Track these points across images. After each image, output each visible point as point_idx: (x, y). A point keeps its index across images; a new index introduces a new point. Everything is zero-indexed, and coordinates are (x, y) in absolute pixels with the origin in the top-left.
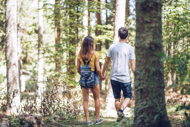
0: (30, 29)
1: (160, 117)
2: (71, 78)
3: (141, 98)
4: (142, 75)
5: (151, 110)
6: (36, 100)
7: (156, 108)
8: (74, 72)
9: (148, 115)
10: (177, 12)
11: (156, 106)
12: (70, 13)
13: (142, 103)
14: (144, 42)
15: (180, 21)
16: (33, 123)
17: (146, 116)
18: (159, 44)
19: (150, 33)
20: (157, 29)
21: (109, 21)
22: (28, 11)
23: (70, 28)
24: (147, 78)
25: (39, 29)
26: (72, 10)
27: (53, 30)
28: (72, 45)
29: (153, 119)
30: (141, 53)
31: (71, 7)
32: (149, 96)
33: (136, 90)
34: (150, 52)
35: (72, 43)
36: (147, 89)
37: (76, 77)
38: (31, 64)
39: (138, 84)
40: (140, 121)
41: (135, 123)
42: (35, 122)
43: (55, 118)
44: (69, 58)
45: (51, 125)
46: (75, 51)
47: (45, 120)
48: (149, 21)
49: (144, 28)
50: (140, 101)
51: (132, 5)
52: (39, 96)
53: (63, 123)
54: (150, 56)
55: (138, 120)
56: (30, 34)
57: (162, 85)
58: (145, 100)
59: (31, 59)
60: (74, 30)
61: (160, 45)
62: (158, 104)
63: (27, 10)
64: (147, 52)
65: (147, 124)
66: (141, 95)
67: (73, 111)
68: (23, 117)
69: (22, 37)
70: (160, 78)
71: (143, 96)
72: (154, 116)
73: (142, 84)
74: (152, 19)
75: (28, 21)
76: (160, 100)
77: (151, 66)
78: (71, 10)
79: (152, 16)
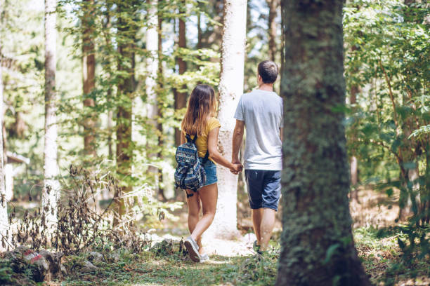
0: (24, 60)
1: (340, 249)
2: (123, 169)
3: (296, 208)
4: (299, 156)
5: (319, 235)
6: (46, 219)
7: (330, 230)
8: (128, 155)
9: (313, 245)
10: (361, 20)
11: (332, 226)
12: (121, 21)
13: (298, 220)
14: (304, 82)
15: (369, 41)
16: (43, 269)
17: (308, 250)
18: (336, 85)
19: (316, 61)
20: (333, 53)
21: (204, 40)
22: (21, 19)
23: (121, 56)
24: (309, 163)
25: (48, 58)
26: (125, 15)
27: (77, 61)
28: (125, 93)
29: (323, 256)
30: (297, 107)
31: (122, 8)
32: (314, 205)
33: (286, 189)
34: (316, 105)
35: (124, 90)
36: (310, 188)
37: (133, 167)
38: (27, 139)
39: (289, 176)
40: (294, 260)
41: (284, 265)
42: (46, 265)
43: (90, 259)
44: (117, 124)
45: (83, 273)
46: (131, 108)
47: (69, 262)
48: (314, 34)
49: (303, 50)
50: (295, 214)
51: (256, 7)
52: (52, 209)
53: (109, 269)
54: (317, 113)
55: (290, 258)
56: (24, 71)
57: (344, 180)
58: (305, 213)
59: (26, 128)
60: (129, 59)
61: (339, 87)
62: (335, 222)
63: (18, 16)
64: (310, 105)
65: (310, 267)
66: (298, 200)
67: (130, 243)
68: (20, 256)
69: (7, 77)
70: (340, 163)
71: (301, 204)
72: (326, 247)
73: (298, 177)
74: (321, 30)
75: (20, 42)
76: (339, 212)
77: (319, 136)
78: (122, 16)
79: (321, 24)
